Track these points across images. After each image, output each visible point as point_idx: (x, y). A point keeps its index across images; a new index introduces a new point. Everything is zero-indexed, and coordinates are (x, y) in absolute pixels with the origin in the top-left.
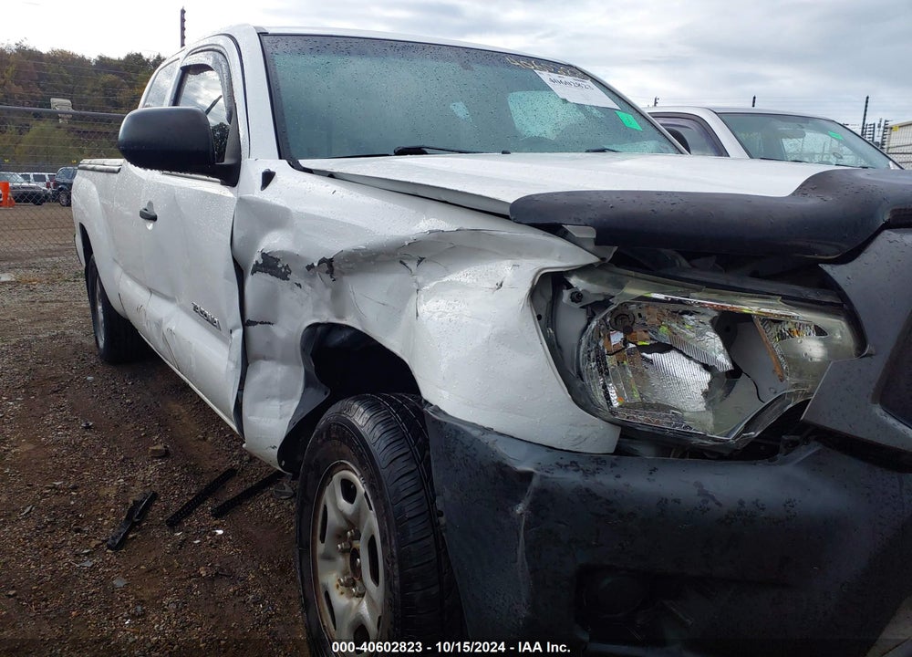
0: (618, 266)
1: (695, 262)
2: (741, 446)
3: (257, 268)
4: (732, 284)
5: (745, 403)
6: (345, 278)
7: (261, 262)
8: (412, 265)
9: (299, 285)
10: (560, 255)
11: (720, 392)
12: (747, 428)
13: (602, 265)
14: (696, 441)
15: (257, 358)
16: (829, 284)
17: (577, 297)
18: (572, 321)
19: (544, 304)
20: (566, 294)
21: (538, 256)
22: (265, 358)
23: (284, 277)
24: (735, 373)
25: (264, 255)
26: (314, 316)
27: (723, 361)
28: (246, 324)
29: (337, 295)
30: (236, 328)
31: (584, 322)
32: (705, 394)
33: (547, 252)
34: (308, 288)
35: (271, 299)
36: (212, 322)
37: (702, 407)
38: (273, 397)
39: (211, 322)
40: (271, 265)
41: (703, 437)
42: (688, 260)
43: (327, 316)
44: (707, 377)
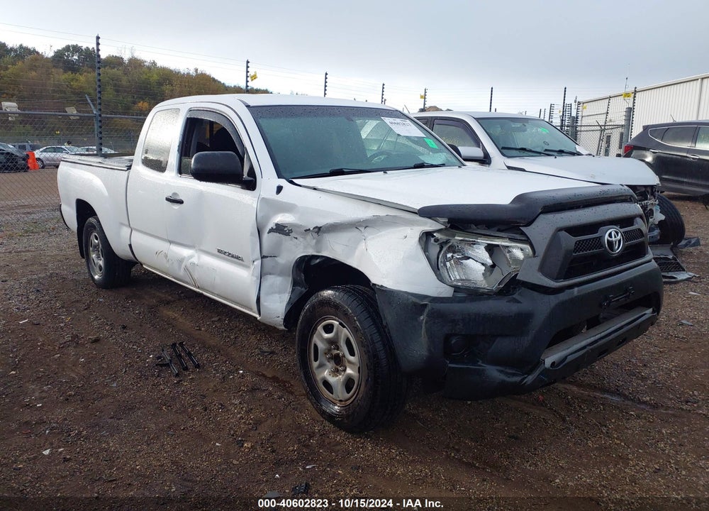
0: (452, 229)
1: (479, 227)
2: (497, 291)
3: (271, 231)
4: (492, 234)
5: (498, 276)
6: (325, 235)
7: (275, 227)
8: (362, 229)
9: (296, 238)
10: (430, 225)
11: (488, 273)
12: (499, 284)
13: (446, 229)
14: (481, 290)
15: (266, 274)
16: (523, 234)
17: (437, 240)
18: (434, 249)
19: (423, 243)
20: (432, 239)
21: (420, 226)
22: (270, 274)
23: (288, 234)
24: (493, 266)
25: (277, 225)
26: (303, 253)
27: (489, 262)
28: (263, 257)
29: (318, 242)
30: (257, 260)
31: (438, 249)
32: (483, 274)
33: (425, 224)
34: (301, 239)
35: (278, 245)
36: (238, 258)
37: (483, 279)
38: (276, 293)
39: (236, 258)
40: (280, 229)
41: (484, 288)
42: (476, 226)
43: (311, 252)
44: (483, 268)
